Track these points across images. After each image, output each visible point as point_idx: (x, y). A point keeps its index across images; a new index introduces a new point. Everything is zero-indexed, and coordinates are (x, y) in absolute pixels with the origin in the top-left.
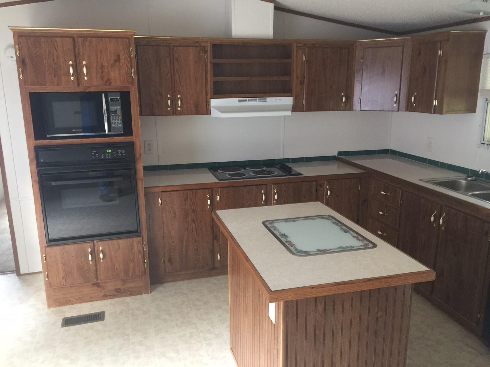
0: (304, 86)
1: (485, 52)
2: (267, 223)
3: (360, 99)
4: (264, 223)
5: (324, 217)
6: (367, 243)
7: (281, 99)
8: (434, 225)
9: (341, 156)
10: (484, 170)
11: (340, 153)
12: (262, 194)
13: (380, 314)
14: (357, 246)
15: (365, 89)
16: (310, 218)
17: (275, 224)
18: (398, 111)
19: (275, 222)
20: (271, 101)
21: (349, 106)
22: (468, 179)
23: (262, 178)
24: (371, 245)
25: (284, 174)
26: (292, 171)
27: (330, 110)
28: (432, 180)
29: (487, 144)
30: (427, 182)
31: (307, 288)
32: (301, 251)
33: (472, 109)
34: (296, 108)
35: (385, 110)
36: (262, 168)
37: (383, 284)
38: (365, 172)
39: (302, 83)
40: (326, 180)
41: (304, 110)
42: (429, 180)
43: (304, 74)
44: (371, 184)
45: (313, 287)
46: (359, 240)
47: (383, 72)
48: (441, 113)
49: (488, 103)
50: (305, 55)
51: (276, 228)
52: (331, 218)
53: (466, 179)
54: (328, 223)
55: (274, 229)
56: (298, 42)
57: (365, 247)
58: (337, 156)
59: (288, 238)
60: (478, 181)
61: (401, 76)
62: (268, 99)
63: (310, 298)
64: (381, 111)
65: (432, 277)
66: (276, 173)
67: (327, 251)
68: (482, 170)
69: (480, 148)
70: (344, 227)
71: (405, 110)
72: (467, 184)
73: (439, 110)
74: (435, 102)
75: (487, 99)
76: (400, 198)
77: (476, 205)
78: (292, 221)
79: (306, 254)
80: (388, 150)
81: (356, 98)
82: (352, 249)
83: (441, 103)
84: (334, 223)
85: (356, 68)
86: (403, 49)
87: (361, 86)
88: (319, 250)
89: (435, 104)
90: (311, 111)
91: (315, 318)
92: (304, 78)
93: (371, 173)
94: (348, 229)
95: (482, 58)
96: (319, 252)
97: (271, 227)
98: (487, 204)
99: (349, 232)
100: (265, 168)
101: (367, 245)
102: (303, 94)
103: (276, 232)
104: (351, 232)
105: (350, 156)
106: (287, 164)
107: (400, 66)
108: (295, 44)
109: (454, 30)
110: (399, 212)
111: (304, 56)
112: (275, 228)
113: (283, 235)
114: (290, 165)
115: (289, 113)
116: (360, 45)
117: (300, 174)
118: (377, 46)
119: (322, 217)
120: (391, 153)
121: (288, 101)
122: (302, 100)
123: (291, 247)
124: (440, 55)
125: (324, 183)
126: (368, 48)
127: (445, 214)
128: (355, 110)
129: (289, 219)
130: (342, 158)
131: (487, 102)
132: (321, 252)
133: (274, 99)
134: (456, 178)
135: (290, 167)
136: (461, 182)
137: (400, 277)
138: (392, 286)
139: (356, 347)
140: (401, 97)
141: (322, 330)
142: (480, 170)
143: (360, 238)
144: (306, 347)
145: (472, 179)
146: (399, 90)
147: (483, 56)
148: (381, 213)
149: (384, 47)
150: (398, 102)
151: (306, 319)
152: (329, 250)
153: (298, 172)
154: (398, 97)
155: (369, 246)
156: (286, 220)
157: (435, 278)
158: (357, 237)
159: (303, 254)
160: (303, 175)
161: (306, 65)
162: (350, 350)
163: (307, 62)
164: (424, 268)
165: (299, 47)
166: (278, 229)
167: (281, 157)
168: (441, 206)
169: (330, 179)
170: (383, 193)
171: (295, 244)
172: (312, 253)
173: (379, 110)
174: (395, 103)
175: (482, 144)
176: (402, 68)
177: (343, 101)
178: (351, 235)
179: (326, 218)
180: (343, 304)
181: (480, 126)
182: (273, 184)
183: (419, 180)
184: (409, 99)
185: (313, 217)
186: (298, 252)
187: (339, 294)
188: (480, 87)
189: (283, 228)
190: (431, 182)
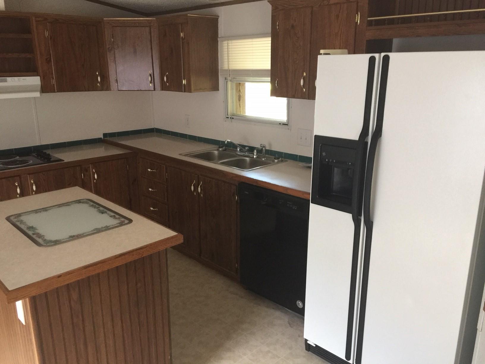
0: (51, 64)
1: (219, 36)
2: (12, 218)
3: (117, 79)
4: (8, 219)
5: (81, 201)
6: (123, 219)
7: (26, 79)
8: (195, 194)
9: (107, 137)
10: (230, 141)
11: (105, 135)
12: (16, 187)
13: (139, 285)
14: (113, 225)
15: (120, 68)
16: (65, 205)
17: (23, 218)
18: (155, 90)
19: (22, 216)
20: (12, 81)
21: (105, 86)
22: (219, 149)
23: (14, 169)
24: (126, 221)
25: (42, 162)
26: (51, 158)
27: (86, 91)
28: (189, 153)
29: (230, 118)
30: (185, 156)
31: (53, 278)
32: (51, 241)
33: (215, 88)
34: (45, 89)
35: (142, 90)
36: (15, 158)
37: (135, 256)
38: (131, 151)
39: (48, 61)
40: (91, 164)
41: (56, 91)
42: (187, 154)
43: (50, 51)
44: (139, 163)
45: (59, 276)
46: (116, 218)
47: (135, 52)
48: (190, 91)
49: (227, 82)
50: (47, 30)
51: (24, 221)
52: (89, 201)
53: (218, 150)
54: (85, 207)
55: (20, 223)
56: (36, 15)
57: (121, 224)
58: (102, 138)
59: (37, 229)
60: (227, 150)
61: (152, 56)
62: (9, 79)
63: (61, 287)
64: (138, 90)
65: (181, 240)
66: (31, 162)
67: (80, 235)
68: (228, 140)
69: (226, 121)
70: (101, 209)
71: (161, 89)
72: (219, 153)
73: (187, 89)
74: (184, 81)
75: (226, 78)
76: (165, 173)
77: (223, 171)
78: (44, 211)
79: (56, 242)
80: (153, 129)
81: (112, 78)
82: (107, 228)
83: (189, 82)
84: (92, 206)
85: (107, 47)
86: (150, 29)
87: (115, 66)
88: (71, 237)
89: (184, 83)
90: (64, 91)
91: (71, 306)
92: (51, 55)
93: (136, 153)
94: (105, 210)
95: (218, 41)
96: (71, 238)
97: (17, 221)
98: (232, 169)
99: (106, 212)
100: (18, 157)
101: (123, 222)
102: (52, 74)
103: (23, 227)
104: (108, 212)
105: (117, 137)
106: (45, 151)
107: (150, 47)
108: (34, 18)
109: (191, 14)
110: (166, 187)
111: (46, 32)
112: (22, 222)
113: (31, 228)
114: (48, 152)
115: (37, 94)
116: (108, 23)
117: (61, 160)
118: (124, 25)
119: (79, 202)
120: (156, 132)
121: (35, 81)
122: (52, 80)
123: (39, 238)
124: (182, 37)
125: (89, 167)
126: (116, 27)
127: (201, 182)
128: (112, 90)
129: (40, 209)
130: (108, 139)
131: (226, 80)
132: (73, 238)
133: (16, 79)
134: (210, 149)
135: (48, 153)
136: (215, 152)
137: (151, 246)
138: (144, 256)
139: (120, 322)
140: (155, 76)
141: (81, 317)
142: (226, 141)
143: (117, 216)
144: (64, 339)
145: (222, 149)
146: (152, 70)
147: (219, 39)
148: (150, 189)
149: (132, 27)
150: (153, 81)
151: (60, 310)
152: (82, 235)
153: (58, 158)
154: (152, 76)
155: (124, 222)
156: (36, 211)
157: (183, 241)
158: (114, 216)
159: (52, 244)
160: (64, 161)
161: (50, 42)
162: (113, 327)
163: (51, 38)
164: (172, 233)
165: (39, 21)
166: (25, 222)
167: (38, 144)
168: (198, 176)
169: (96, 162)
170: (149, 170)
171: (44, 235)
172: (63, 241)
173: (136, 90)
174: (151, 82)
175: (227, 117)
176: (152, 49)
177: (99, 81)
178: (108, 214)
179: (83, 203)
180: (99, 285)
181: (223, 102)
182: (29, 174)
183: (179, 154)
184: (162, 79)
185: (68, 204)
186: (47, 244)
187: (92, 276)
188: (219, 68)
189: (30, 220)
190: (189, 155)
